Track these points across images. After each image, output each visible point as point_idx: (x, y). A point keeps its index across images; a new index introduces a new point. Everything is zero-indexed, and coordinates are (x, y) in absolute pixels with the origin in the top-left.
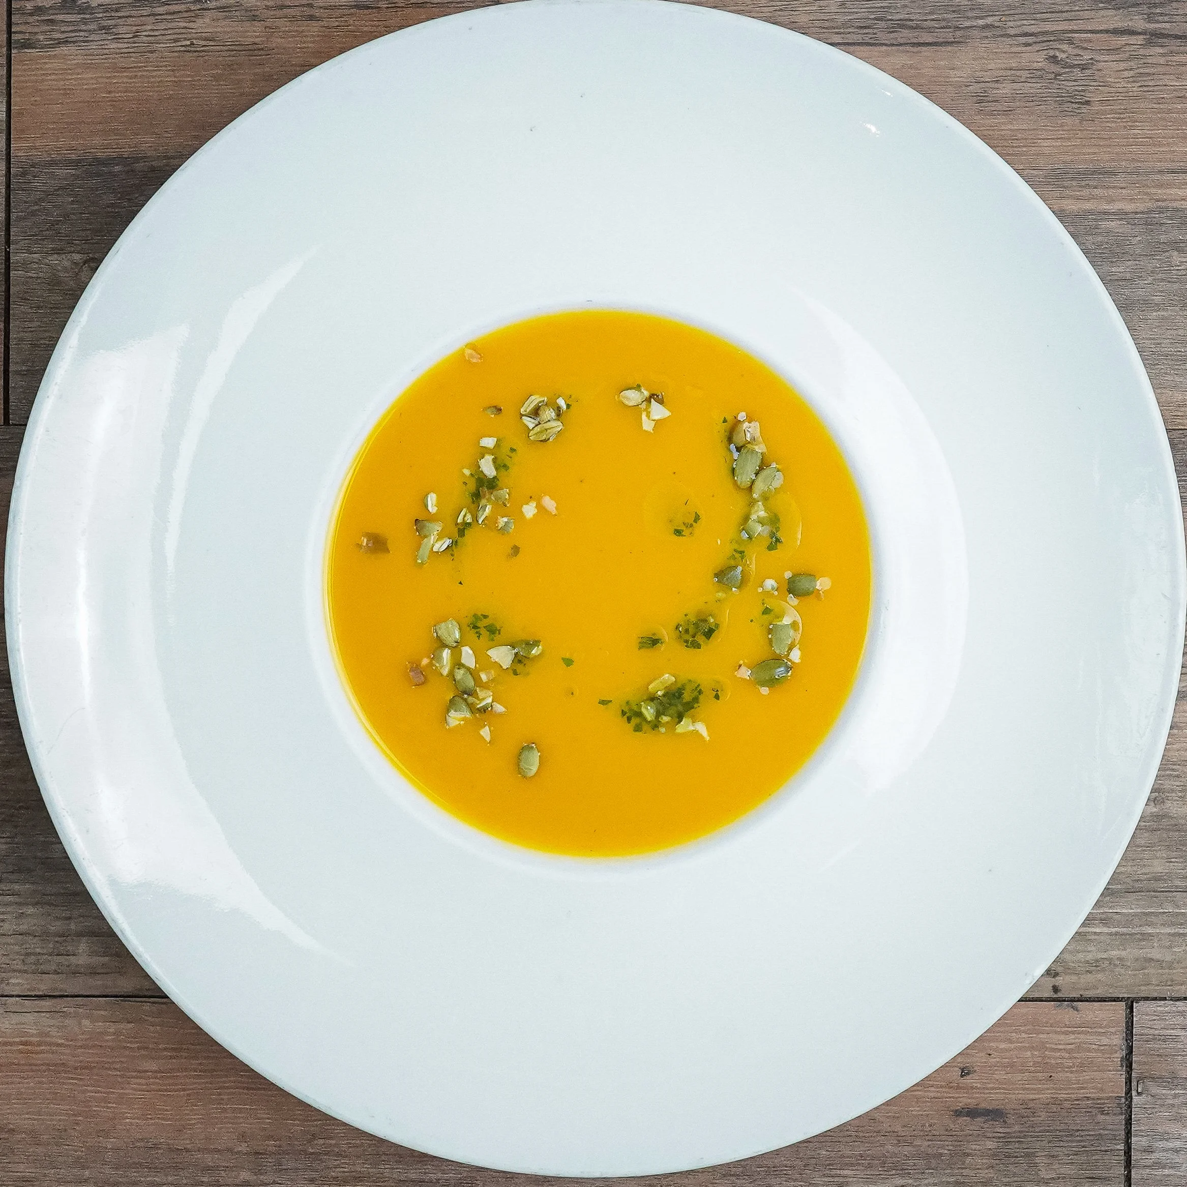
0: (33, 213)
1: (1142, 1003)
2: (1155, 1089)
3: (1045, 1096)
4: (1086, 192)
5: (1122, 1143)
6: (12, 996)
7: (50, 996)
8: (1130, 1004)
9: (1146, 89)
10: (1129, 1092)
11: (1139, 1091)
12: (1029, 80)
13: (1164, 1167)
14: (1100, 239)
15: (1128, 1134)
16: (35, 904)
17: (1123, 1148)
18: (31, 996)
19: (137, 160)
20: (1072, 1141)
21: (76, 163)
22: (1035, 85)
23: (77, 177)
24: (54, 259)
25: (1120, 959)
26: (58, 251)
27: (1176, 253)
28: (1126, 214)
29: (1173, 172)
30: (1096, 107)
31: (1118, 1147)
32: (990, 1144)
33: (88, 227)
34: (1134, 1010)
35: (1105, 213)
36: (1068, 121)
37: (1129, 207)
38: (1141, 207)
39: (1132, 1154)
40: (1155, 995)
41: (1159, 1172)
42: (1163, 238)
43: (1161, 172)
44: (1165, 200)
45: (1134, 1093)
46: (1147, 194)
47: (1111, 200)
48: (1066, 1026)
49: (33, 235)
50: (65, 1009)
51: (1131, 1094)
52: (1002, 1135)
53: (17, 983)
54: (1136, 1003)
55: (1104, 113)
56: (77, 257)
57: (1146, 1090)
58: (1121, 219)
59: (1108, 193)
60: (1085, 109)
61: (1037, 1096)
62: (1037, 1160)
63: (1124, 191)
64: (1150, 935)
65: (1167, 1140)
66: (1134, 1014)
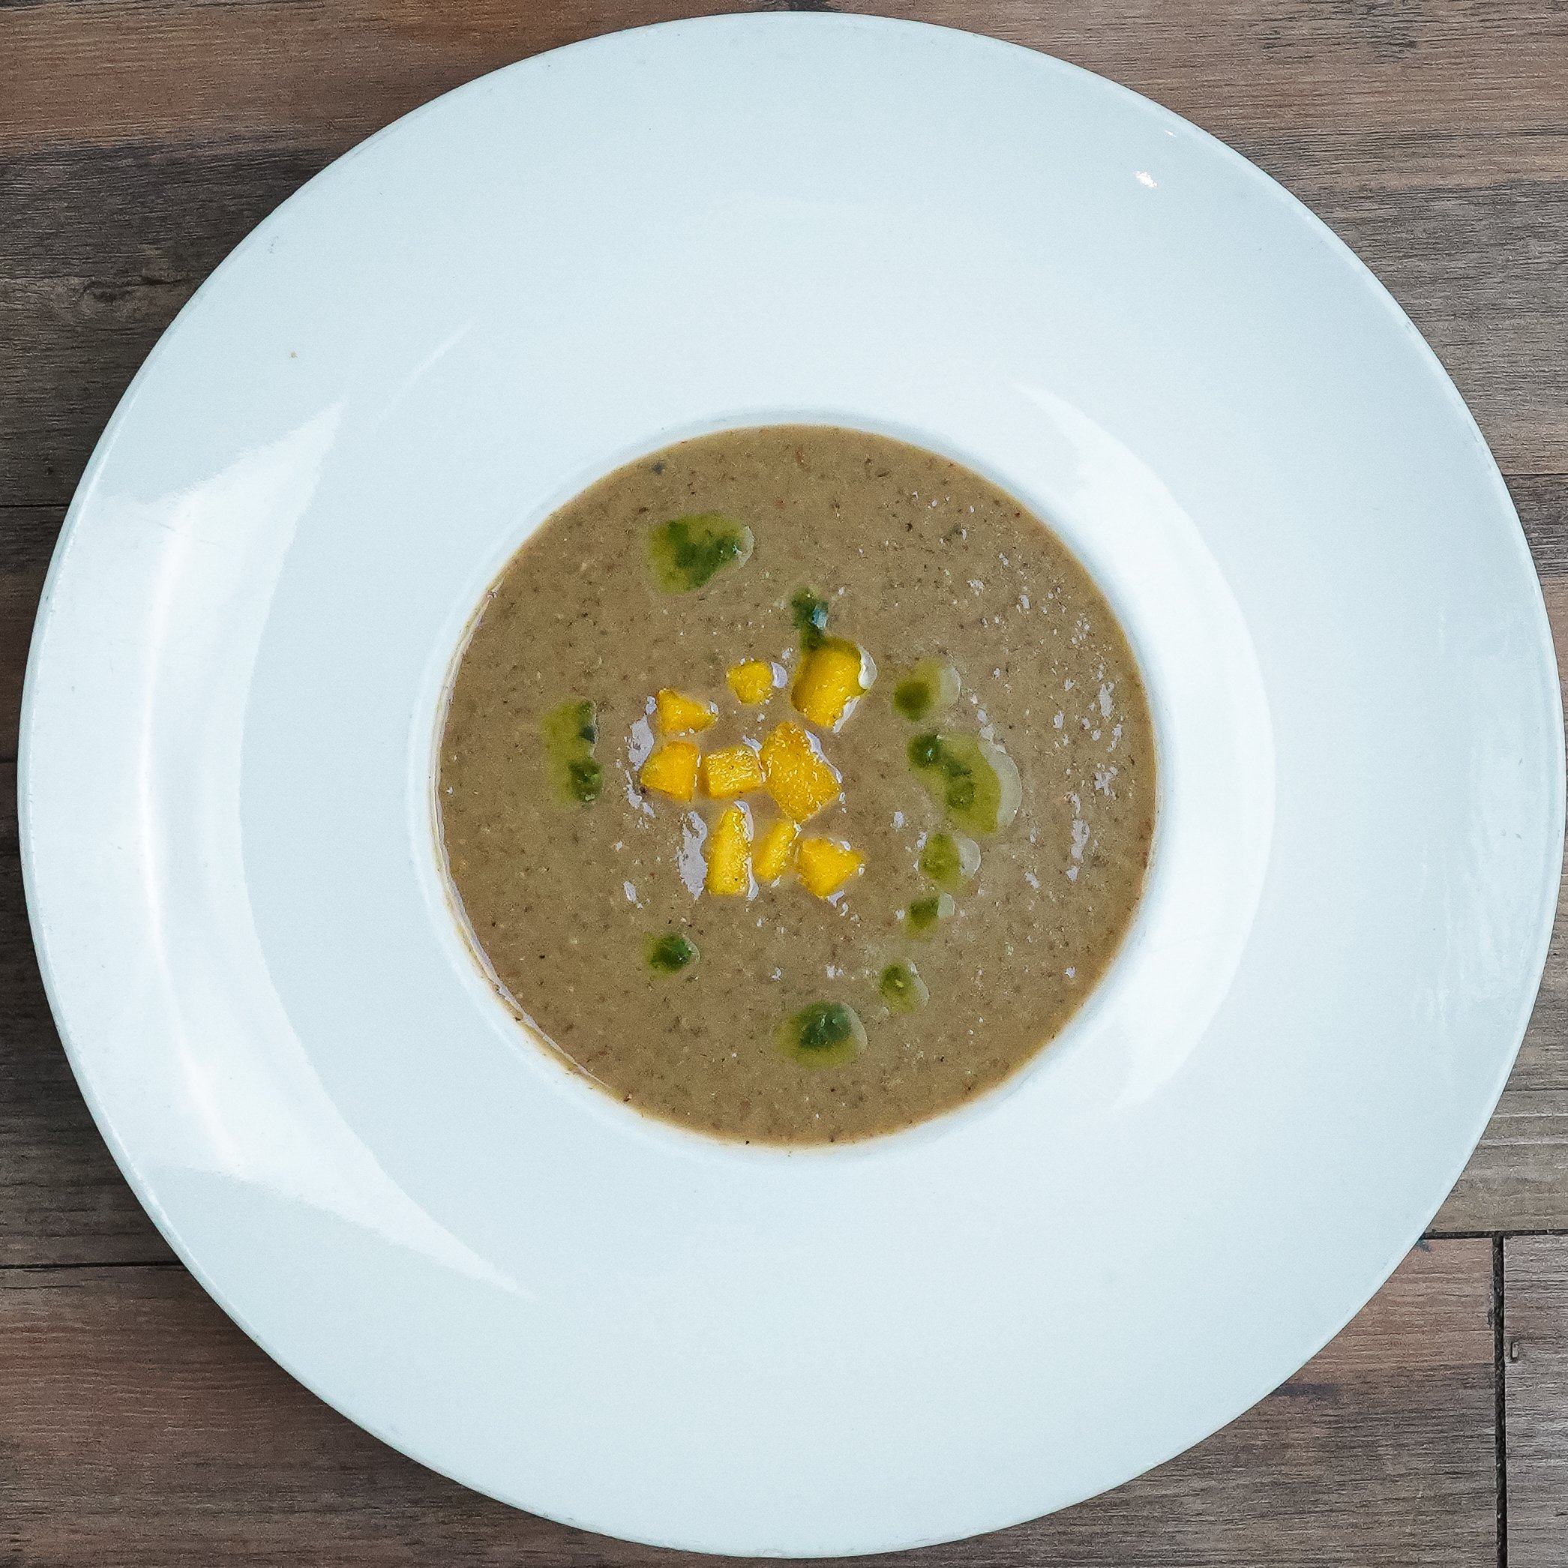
0: (15, 225)
1: (1514, 1238)
2: (1535, 1354)
3: (1388, 1365)
4: (1411, 163)
5: (1493, 1426)
6: (12, 1267)
7: (62, 1266)
8: (1498, 1240)
9: (1488, 24)
10: (1500, 1358)
11: (1513, 1356)
12: (1334, 16)
13: (1549, 1457)
14: (1433, 224)
15: (1501, 1414)
16: (38, 1143)
17: (1493, 1433)
18: (37, 1266)
19: (154, 150)
20: (1426, 1425)
21: (70, 157)
22: (1341, 22)
23: (74, 175)
24: (44, 286)
25: (1484, 1181)
26: (52, 274)
27: (1532, 241)
28: (1467, 190)
29: (1527, 134)
30: (1424, 50)
31: (1488, 1431)
32: (1317, 1432)
33: (90, 241)
34: (1505, 1248)
35: (1439, 190)
36: (1387, 68)
37: (1471, 182)
38: (1486, 181)
39: (1507, 1439)
40: (1532, 1227)
41: (1543, 1463)
42: (1517, 222)
43: (1511, 134)
44: (1518, 172)
45: (1507, 1359)
46: (1495, 163)
47: (1444, 173)
48: (1414, 1272)
49: (16, 254)
50: (83, 1283)
51: (1503, 1360)
52: (1331, 1418)
53: (18, 1249)
54: (1507, 1239)
55: (1437, 56)
56: (75, 281)
57: (1522, 1355)
58: (1460, 198)
59: (1443, 164)
60: (1408, 53)
61: (1377, 1366)
62: (1381, 1451)
63: (1464, 161)
64: (1524, 1147)
65: (1552, 1420)
66: (1505, 1254)
